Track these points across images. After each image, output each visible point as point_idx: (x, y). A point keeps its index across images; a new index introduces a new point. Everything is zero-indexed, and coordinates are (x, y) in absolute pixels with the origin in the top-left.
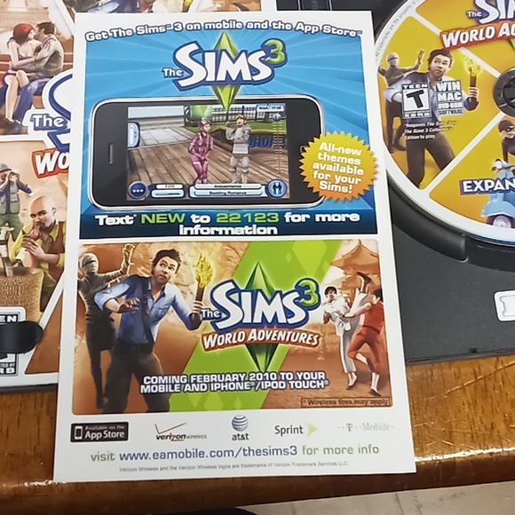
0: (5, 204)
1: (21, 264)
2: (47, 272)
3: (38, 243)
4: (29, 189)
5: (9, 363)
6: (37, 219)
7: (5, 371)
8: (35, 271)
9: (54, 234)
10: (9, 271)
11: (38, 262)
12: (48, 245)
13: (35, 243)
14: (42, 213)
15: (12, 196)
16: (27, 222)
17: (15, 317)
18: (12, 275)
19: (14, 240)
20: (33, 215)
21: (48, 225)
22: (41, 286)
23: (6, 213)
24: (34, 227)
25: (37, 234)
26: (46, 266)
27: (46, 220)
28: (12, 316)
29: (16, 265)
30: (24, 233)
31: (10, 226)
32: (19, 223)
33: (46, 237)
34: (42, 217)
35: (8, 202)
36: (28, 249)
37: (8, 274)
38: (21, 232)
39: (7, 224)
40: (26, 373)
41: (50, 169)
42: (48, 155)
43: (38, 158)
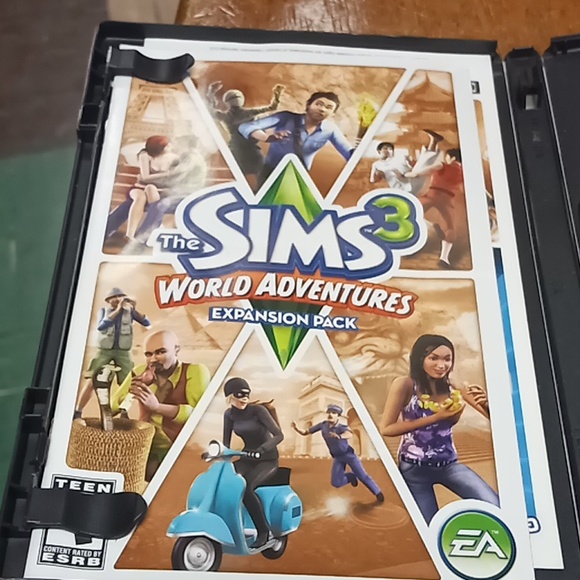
0: (113, 338)
1: (125, 415)
2: (160, 427)
3: (152, 388)
4: (146, 321)
5: (93, 551)
6: (153, 359)
7: (86, 561)
8: (143, 426)
9: (175, 379)
10: (108, 423)
11: (148, 413)
12: (164, 393)
13: (148, 389)
14: (162, 351)
15: (123, 327)
16: (139, 361)
17: (109, 486)
18: (111, 428)
19: (119, 383)
20: (148, 354)
21: (167, 366)
22: (149, 447)
23: (113, 348)
24: (147, 369)
25: (151, 378)
26: (159, 420)
27: (165, 360)
28: (105, 484)
29: (119, 416)
30: (133, 375)
31: (116, 365)
32: (128, 361)
33: (163, 381)
34: (160, 356)
35: (117, 334)
36: (137, 395)
37: (105, 428)
38: (130, 374)
39: (112, 362)
40: (115, 567)
41: (177, 297)
42: (175, 282)
43: (162, 284)
